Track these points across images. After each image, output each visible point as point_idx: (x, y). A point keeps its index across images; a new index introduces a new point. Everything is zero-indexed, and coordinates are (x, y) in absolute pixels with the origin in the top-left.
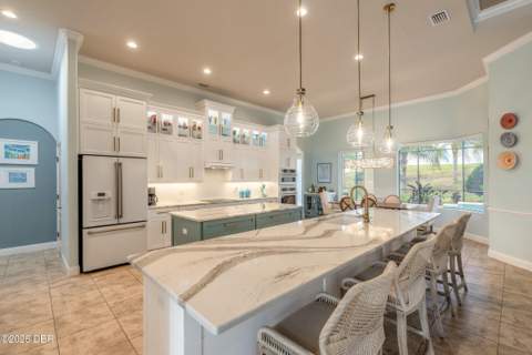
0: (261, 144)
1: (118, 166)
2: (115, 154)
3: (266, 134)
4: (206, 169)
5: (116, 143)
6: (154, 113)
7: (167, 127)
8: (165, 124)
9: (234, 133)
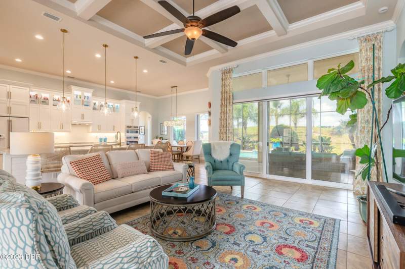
0: (114, 111)
1: (10, 121)
2: (8, 115)
3: (119, 105)
4: (72, 124)
5: (9, 109)
6: (36, 93)
7: (45, 101)
8: (44, 99)
9: (95, 104)
